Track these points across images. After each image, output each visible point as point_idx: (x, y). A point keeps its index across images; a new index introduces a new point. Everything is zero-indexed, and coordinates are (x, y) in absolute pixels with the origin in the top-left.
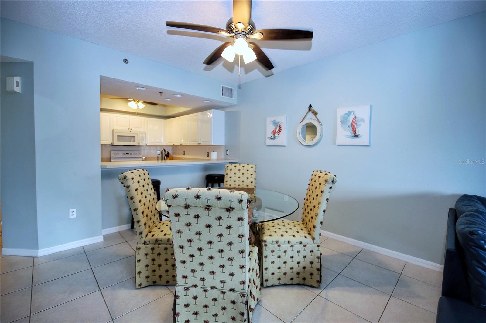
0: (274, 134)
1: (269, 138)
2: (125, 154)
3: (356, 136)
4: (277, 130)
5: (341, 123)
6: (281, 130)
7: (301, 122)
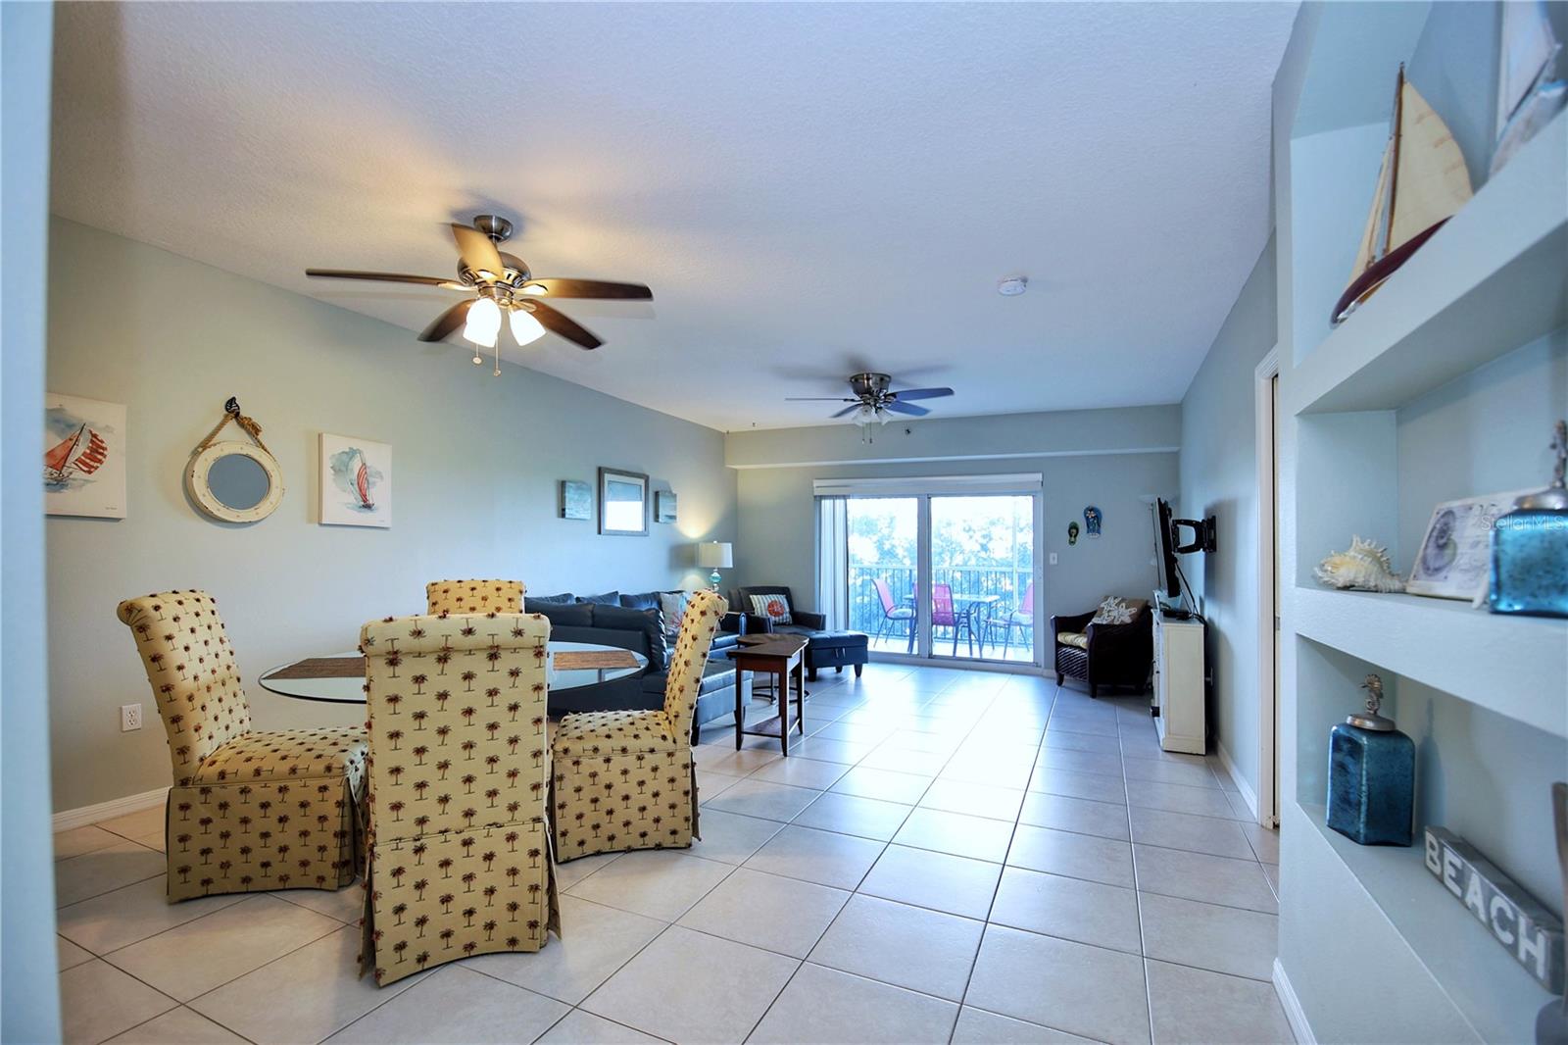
0: (56, 466)
3: (367, 506)
5: (332, 472)
6: (99, 457)
7: (205, 445)
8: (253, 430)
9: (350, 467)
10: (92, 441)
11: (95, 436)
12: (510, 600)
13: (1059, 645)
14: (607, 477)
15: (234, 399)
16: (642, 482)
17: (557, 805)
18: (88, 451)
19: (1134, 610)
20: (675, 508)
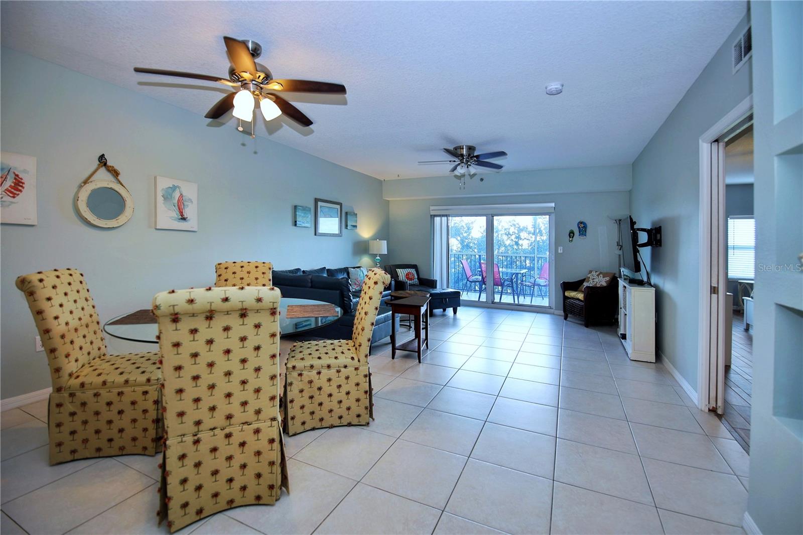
3: (183, 219)
5: (163, 199)
6: (20, 188)
7: (86, 182)
8: (115, 173)
9: (173, 196)
10: (15, 179)
11: (17, 175)
12: (263, 273)
13: (565, 298)
14: (320, 204)
15: (103, 155)
16: (338, 207)
17: (288, 400)
18: (13, 185)
19: (608, 279)
20: (356, 221)
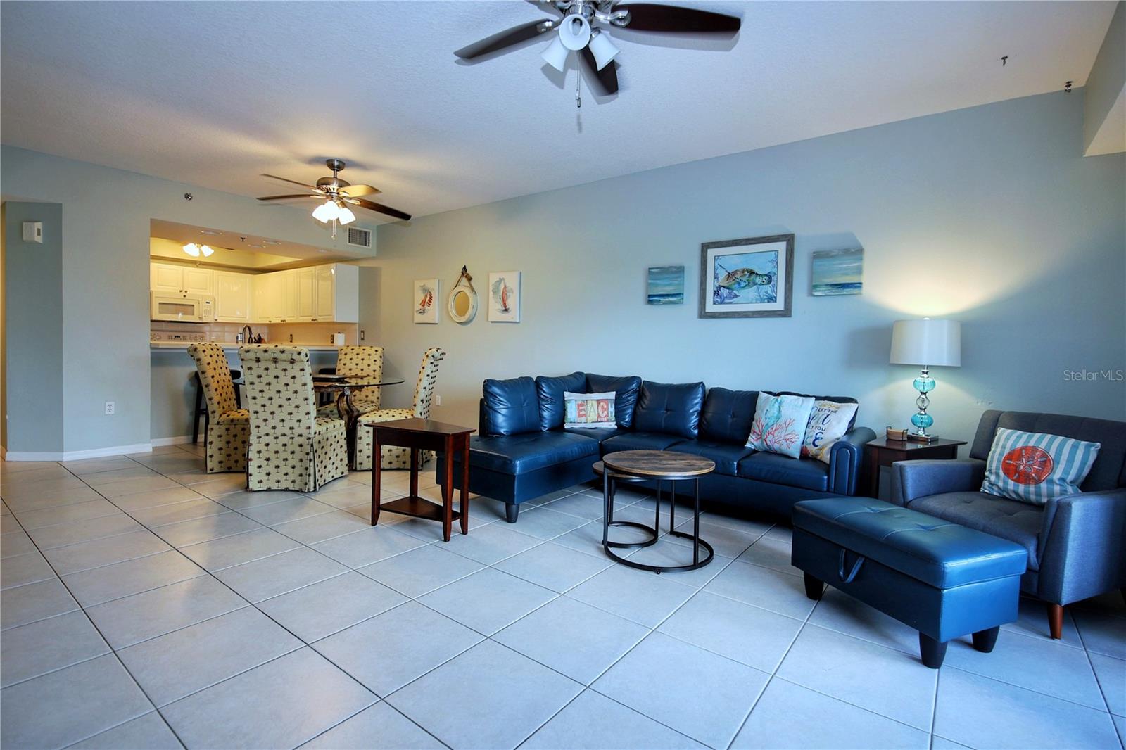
0: (423, 306)
1: (417, 312)
2: (173, 337)
3: (506, 310)
4: (427, 301)
5: (493, 293)
6: (431, 300)
8: (470, 279)
9: (500, 289)
11: (430, 293)
